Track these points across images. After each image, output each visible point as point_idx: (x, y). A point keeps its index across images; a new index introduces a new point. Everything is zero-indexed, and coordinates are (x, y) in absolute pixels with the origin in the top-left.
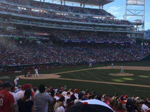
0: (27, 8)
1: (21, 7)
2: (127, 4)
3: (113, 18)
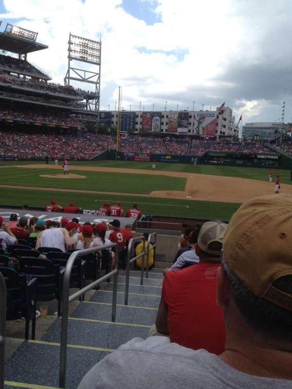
2: (70, 58)
3: (46, 80)
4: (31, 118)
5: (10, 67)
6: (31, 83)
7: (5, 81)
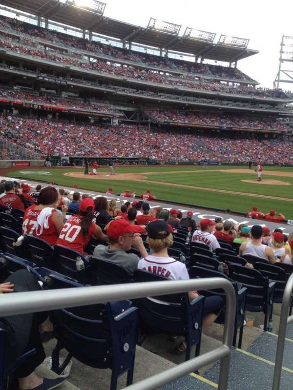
0: (98, 59)
1: (89, 57)
2: (282, 60)
3: (254, 85)
4: (236, 124)
5: (220, 76)
6: (239, 89)
7: (215, 90)
